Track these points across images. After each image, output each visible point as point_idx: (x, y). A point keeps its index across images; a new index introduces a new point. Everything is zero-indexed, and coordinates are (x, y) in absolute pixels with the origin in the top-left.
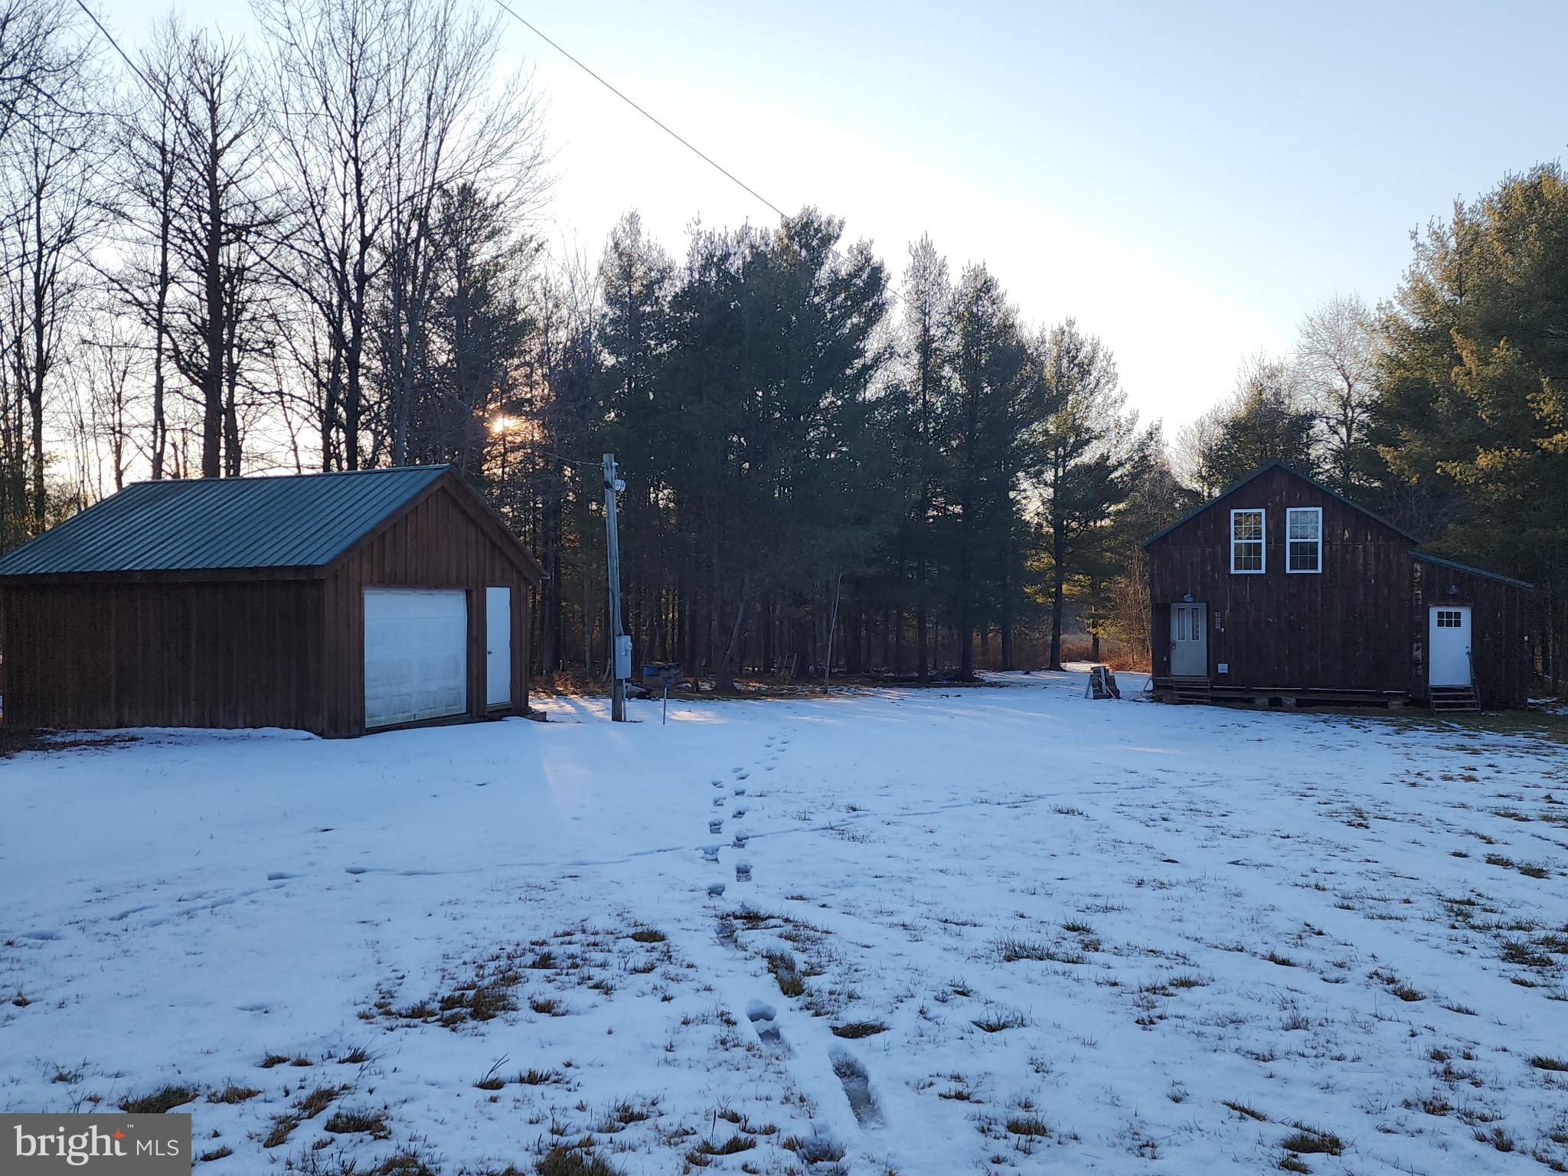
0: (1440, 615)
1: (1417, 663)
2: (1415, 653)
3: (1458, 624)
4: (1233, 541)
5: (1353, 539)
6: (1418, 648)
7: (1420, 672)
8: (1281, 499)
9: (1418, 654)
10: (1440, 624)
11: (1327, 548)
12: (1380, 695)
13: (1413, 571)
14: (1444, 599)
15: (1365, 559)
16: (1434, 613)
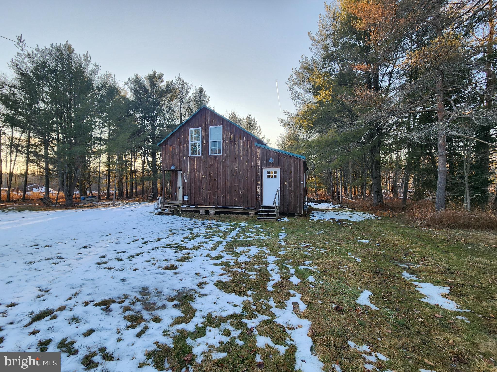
0: (269, 173)
1: (257, 195)
2: (257, 190)
3: (275, 177)
4: (190, 142)
5: (234, 139)
6: (259, 188)
7: (259, 199)
8: (207, 123)
9: (259, 191)
10: (268, 177)
11: (224, 144)
12: (244, 209)
13: (256, 152)
14: (269, 165)
15: (238, 149)
16: (265, 171)
